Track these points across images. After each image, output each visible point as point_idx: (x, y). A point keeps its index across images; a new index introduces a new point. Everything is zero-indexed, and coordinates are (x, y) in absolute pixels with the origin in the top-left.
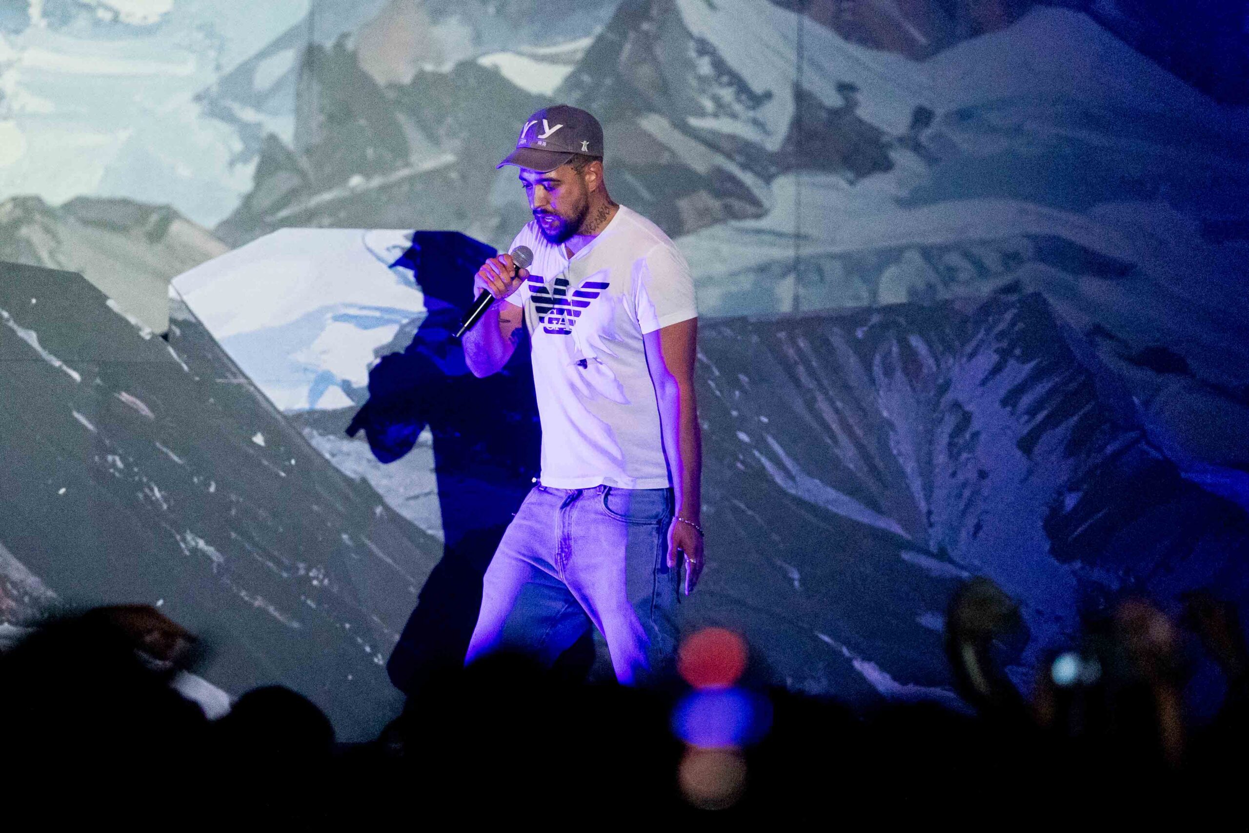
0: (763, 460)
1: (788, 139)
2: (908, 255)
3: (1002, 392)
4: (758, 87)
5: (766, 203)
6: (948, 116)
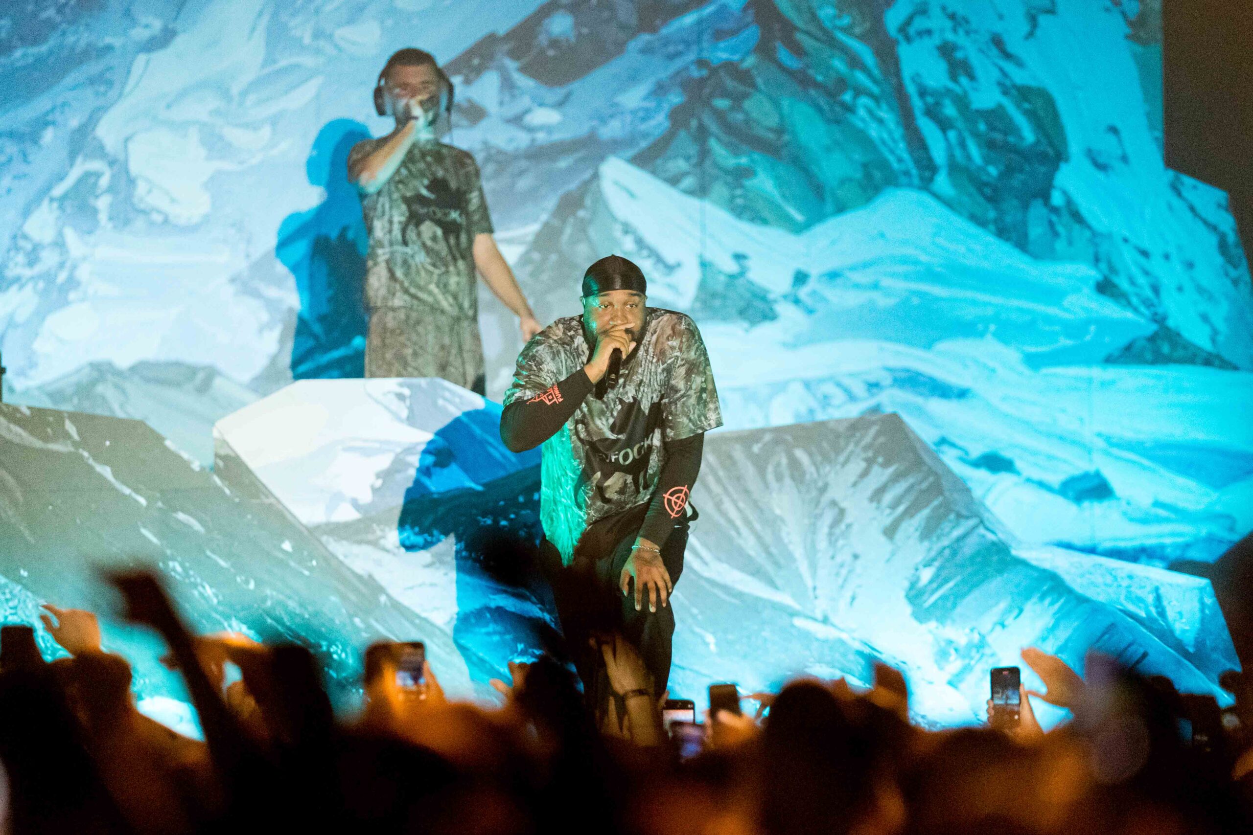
1: (697, 299)
3: (869, 492)
4: (671, 259)
6: (822, 276)
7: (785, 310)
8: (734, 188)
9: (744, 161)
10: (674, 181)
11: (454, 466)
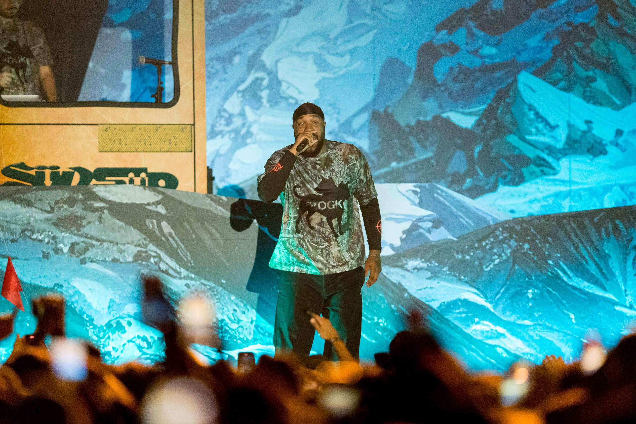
0: (559, 272)
1: (566, 143)
2: (615, 188)
4: (553, 122)
5: (558, 169)
6: (629, 132)
7: (611, 149)
8: (586, 87)
9: (590, 73)
10: (554, 83)
11: (442, 228)
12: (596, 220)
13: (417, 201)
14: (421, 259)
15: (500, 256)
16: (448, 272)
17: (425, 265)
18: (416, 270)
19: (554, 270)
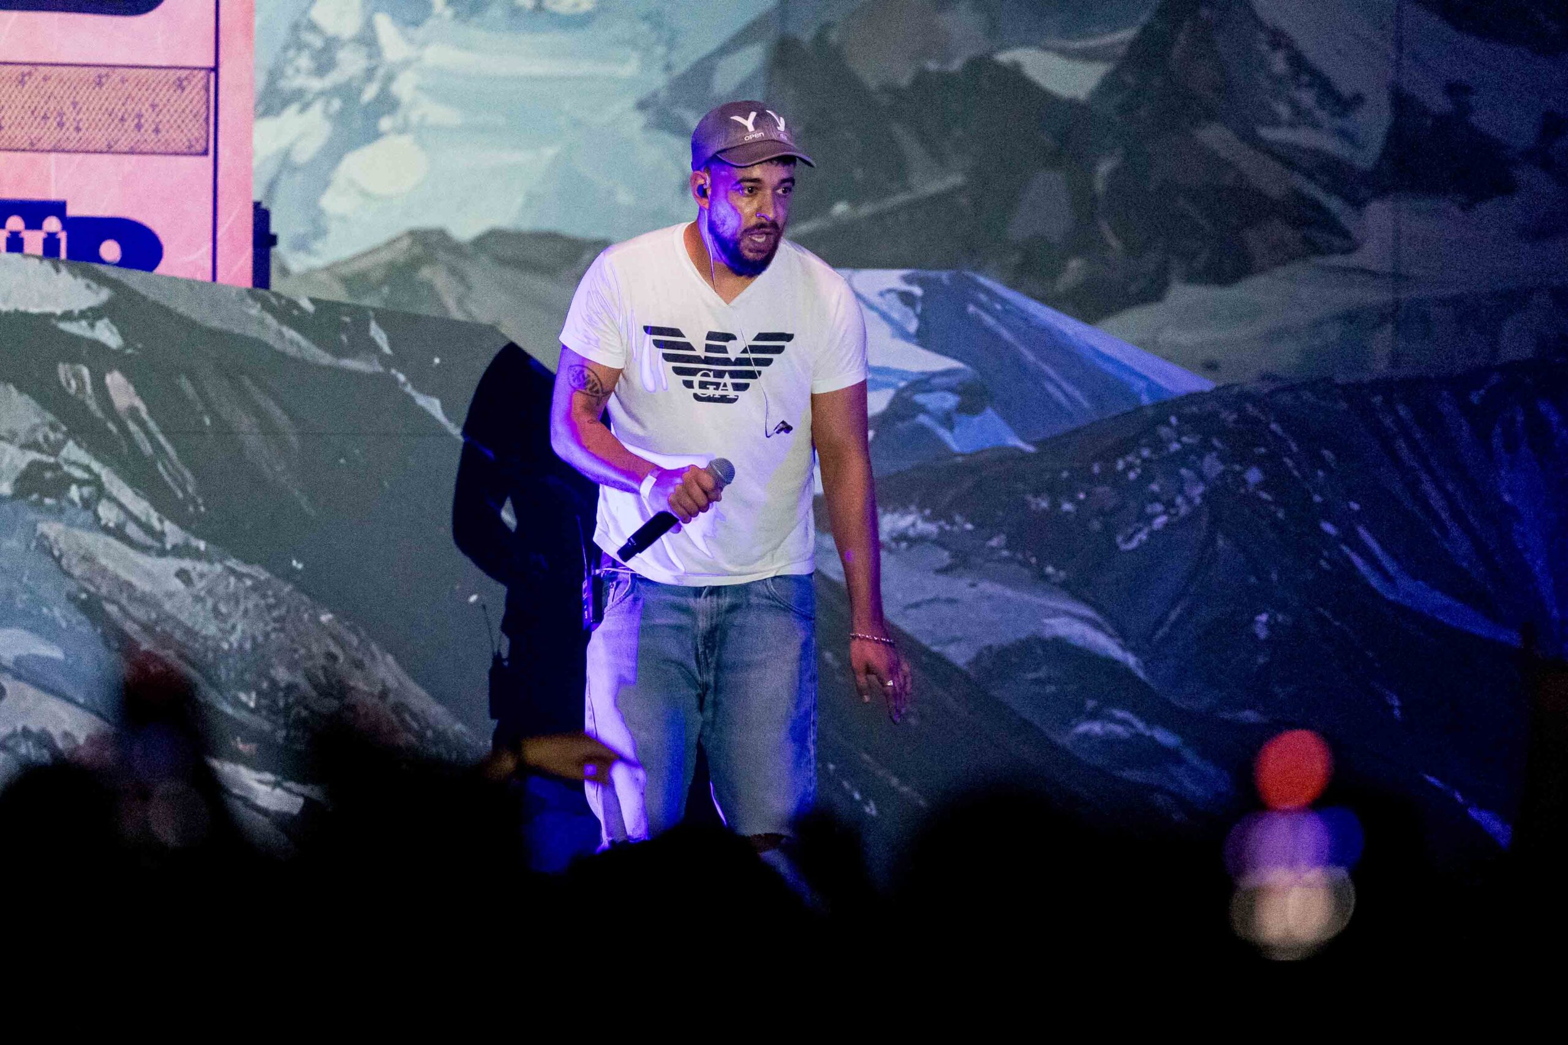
0: (1354, 558)
1: (1385, 154)
2: (1536, 298)
4: (1346, 89)
5: (1356, 235)
7: (1527, 176)
11: (989, 412)
12: (1475, 398)
13: (913, 326)
14: (921, 508)
15: (1170, 504)
16: (1005, 553)
17: (931, 528)
18: (904, 545)
19: (1341, 551)
